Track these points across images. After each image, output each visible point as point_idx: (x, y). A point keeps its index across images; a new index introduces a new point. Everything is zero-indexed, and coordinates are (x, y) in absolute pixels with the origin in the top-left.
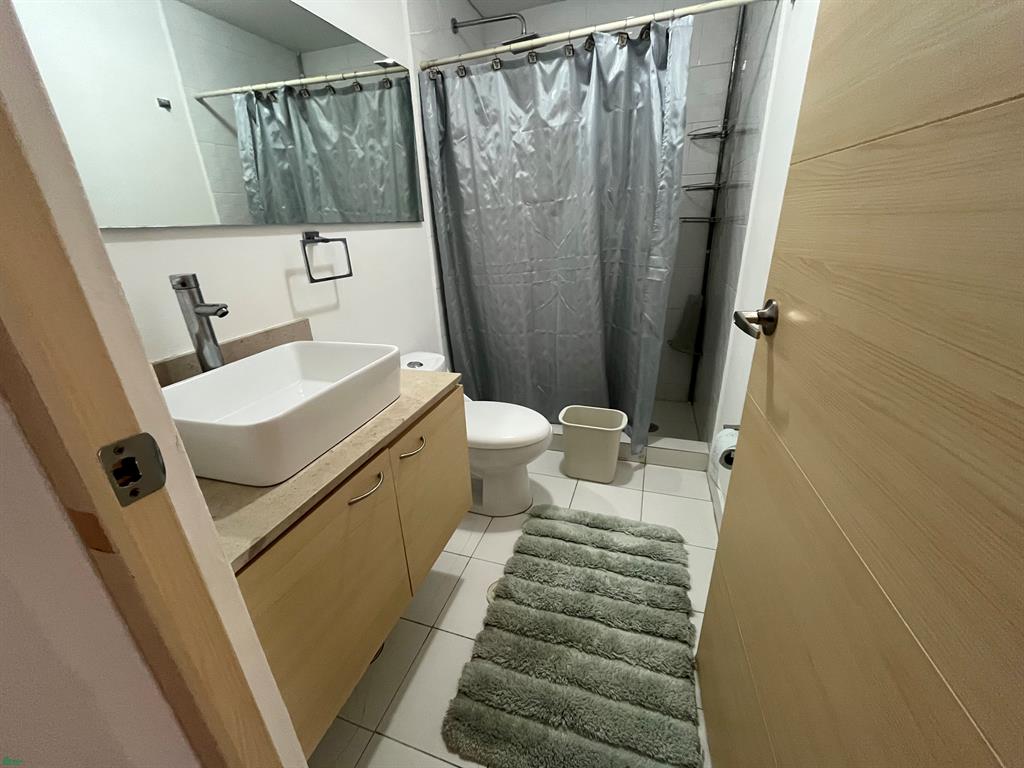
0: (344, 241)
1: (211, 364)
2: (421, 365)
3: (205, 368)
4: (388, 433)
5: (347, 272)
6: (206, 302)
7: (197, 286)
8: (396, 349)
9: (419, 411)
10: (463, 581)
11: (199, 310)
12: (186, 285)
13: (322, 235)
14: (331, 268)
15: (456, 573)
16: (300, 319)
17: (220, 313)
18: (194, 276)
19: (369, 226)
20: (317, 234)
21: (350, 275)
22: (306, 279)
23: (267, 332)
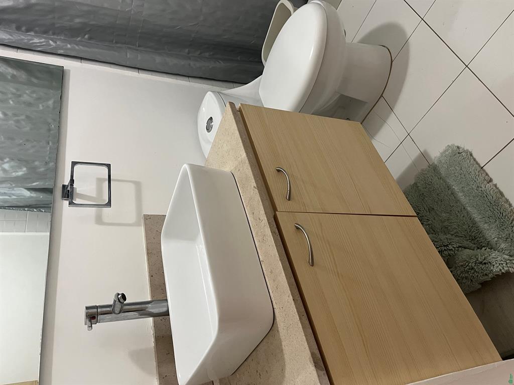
0: (74, 164)
1: (165, 309)
2: (211, 118)
3: (167, 314)
4: (262, 208)
5: (106, 169)
6: (111, 303)
7: (96, 307)
8: (186, 166)
9: (251, 166)
10: (425, 151)
11: (117, 310)
12: (93, 315)
13: (67, 182)
14: (100, 180)
15: (415, 154)
16: (142, 221)
17: (122, 300)
18: (87, 308)
19: (63, 130)
20: (64, 186)
21: (109, 166)
22: (106, 210)
23: (148, 254)
